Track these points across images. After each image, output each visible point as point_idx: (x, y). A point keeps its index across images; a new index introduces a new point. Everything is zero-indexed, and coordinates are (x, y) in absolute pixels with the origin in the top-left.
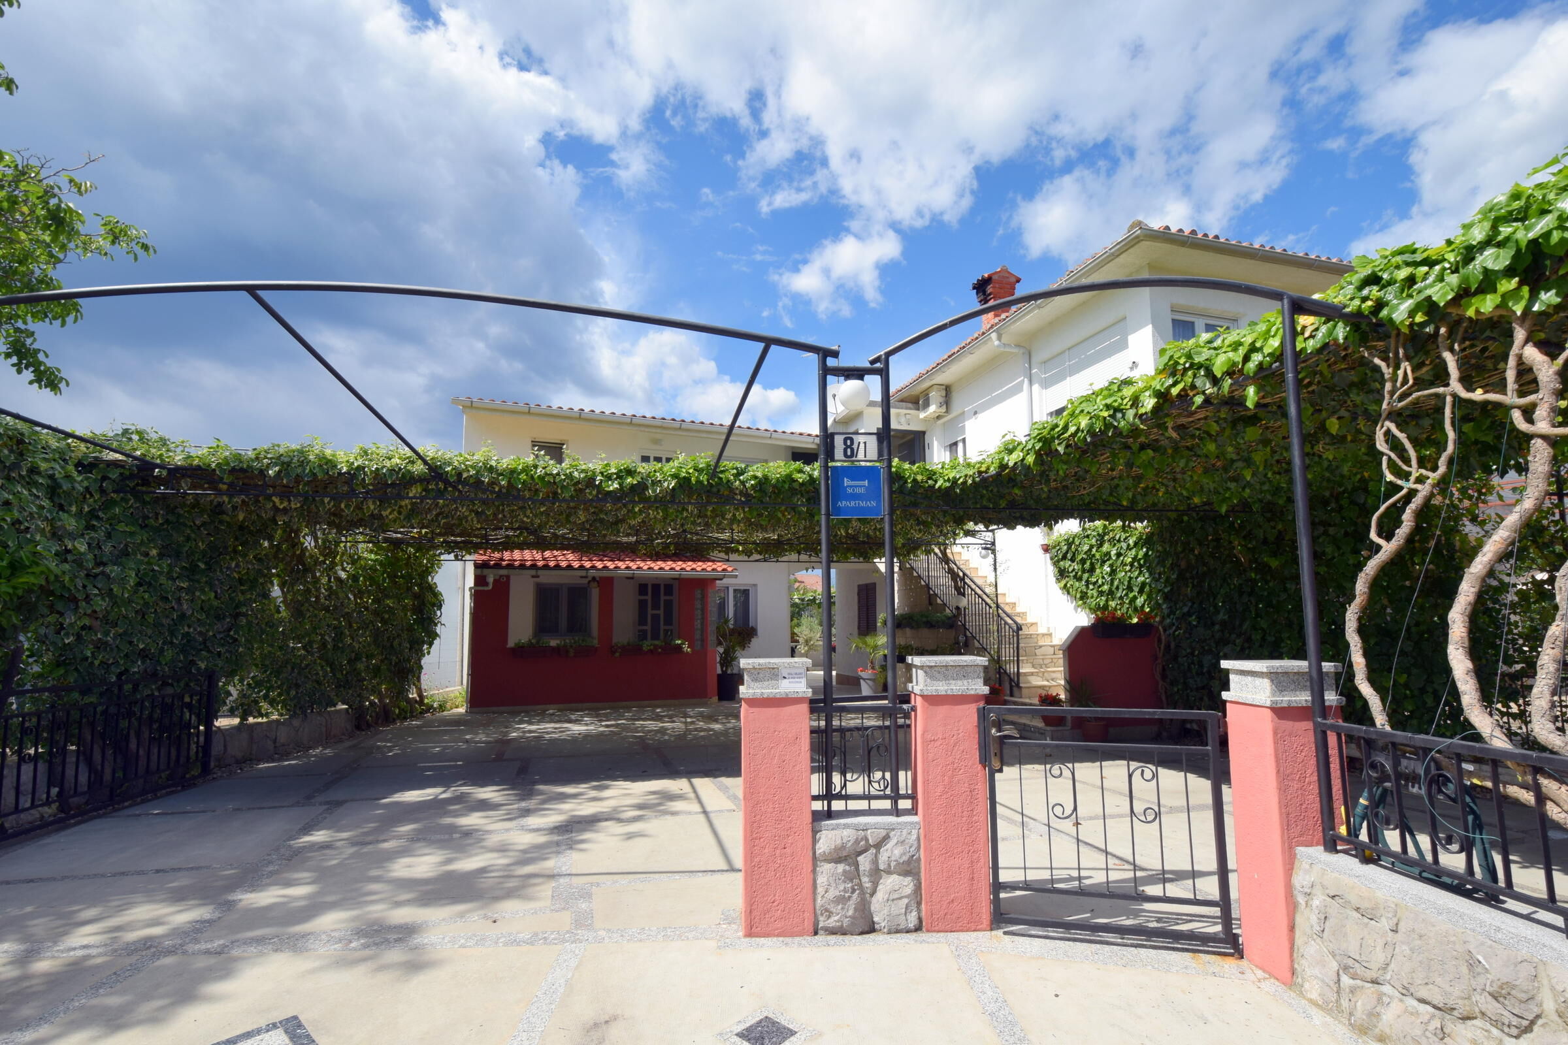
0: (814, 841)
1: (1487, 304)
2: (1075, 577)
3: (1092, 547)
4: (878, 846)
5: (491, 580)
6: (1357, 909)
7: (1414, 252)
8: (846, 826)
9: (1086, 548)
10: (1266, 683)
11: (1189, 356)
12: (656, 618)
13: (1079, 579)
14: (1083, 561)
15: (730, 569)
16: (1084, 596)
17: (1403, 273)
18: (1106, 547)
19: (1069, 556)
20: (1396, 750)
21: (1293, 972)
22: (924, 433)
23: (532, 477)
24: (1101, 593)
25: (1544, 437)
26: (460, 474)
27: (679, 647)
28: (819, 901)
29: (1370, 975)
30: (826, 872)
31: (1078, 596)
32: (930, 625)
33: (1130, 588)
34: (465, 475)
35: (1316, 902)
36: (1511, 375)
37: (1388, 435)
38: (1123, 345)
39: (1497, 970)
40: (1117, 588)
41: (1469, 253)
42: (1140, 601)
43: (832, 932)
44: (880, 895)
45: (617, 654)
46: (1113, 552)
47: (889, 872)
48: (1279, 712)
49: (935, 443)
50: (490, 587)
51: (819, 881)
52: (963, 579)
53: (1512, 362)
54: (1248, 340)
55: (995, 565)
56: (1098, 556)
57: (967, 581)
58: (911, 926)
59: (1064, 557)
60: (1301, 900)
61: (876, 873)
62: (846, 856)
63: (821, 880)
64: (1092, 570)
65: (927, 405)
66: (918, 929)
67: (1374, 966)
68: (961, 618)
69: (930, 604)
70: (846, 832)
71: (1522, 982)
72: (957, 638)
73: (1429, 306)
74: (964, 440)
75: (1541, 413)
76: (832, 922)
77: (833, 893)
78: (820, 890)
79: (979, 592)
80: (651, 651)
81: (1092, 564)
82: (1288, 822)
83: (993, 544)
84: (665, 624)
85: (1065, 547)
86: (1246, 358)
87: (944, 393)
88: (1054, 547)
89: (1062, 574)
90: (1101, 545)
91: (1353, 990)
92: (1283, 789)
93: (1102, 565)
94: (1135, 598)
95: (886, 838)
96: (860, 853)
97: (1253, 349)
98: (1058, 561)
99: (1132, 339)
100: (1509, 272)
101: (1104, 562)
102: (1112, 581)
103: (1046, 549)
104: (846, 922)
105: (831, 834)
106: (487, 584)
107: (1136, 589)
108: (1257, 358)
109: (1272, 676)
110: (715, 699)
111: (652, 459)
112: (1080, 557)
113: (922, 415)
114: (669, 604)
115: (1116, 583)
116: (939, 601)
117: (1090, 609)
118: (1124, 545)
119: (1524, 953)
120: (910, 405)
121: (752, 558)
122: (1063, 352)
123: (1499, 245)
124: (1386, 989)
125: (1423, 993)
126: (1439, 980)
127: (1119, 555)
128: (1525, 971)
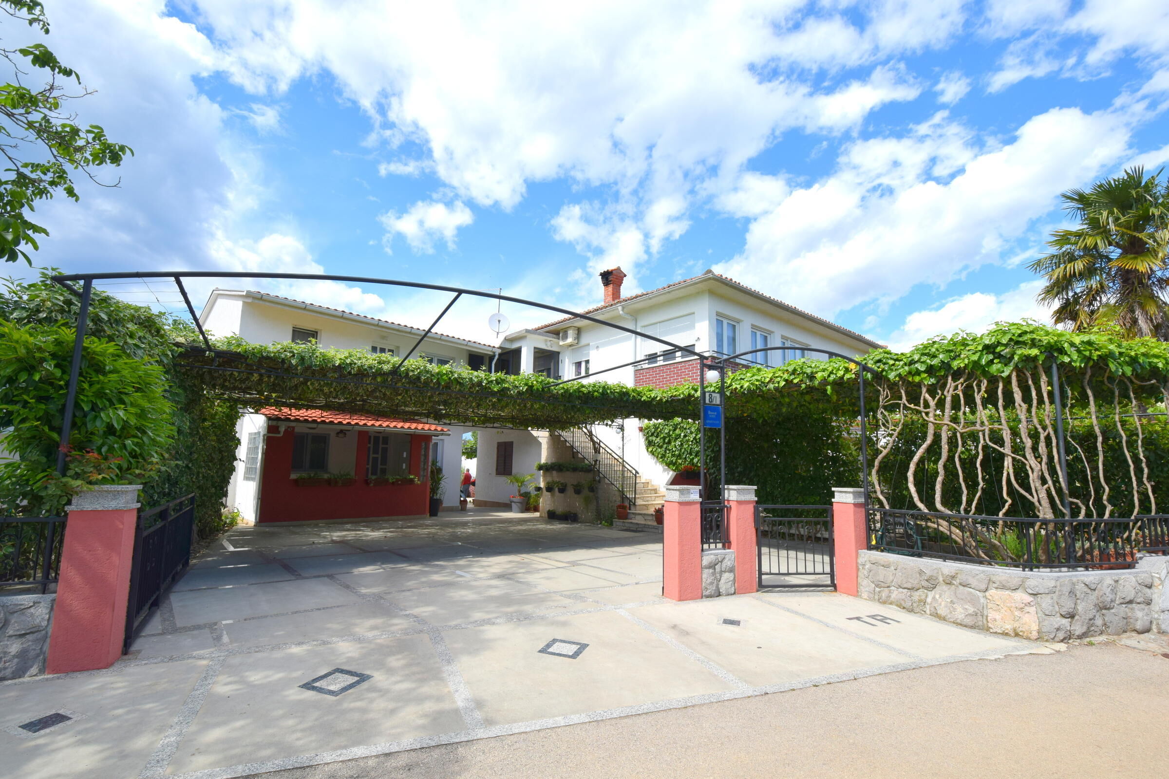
0: (702, 560)
1: (917, 379)
2: (658, 446)
3: (670, 431)
4: (721, 562)
5: (282, 429)
6: (883, 566)
7: (891, 354)
8: (711, 554)
9: (666, 431)
10: (851, 495)
11: (802, 368)
12: (375, 459)
13: (661, 447)
14: (664, 438)
15: (445, 430)
16: (663, 456)
17: (891, 362)
18: (678, 431)
19: (655, 434)
20: (893, 515)
21: (858, 591)
22: (558, 353)
23: (450, 378)
24: (673, 455)
25: (932, 423)
26: (407, 374)
27: (412, 480)
28: (704, 585)
29: (886, 585)
30: (706, 573)
31: (660, 456)
32: (575, 469)
33: (691, 454)
34: (411, 374)
35: (867, 567)
36: (922, 402)
37: (882, 413)
38: (692, 327)
39: (928, 573)
40: (684, 453)
41: (912, 363)
42: (695, 460)
43: (707, 597)
44: (722, 581)
45: (372, 485)
46: (682, 434)
47: (725, 572)
48: (855, 505)
49: (567, 360)
50: (281, 434)
51: (703, 576)
52: (599, 444)
53: (922, 398)
54: (830, 369)
55: (623, 437)
56: (674, 436)
57: (601, 444)
58: (733, 592)
59: (652, 435)
60: (861, 567)
61: (721, 572)
62: (712, 566)
63: (704, 576)
64: (669, 443)
65: (565, 337)
66: (734, 593)
67: (889, 582)
68: (597, 467)
69: (573, 457)
70: (712, 556)
71: (935, 575)
72: (594, 478)
73: (900, 375)
74: (587, 362)
75: (931, 415)
76: (708, 593)
77: (709, 581)
78: (704, 580)
79: (610, 452)
80: (393, 483)
81: (669, 440)
82: (857, 542)
83: (623, 426)
84: (381, 464)
85: (653, 430)
86: (829, 376)
87: (577, 332)
88: (646, 429)
89: (650, 444)
90: (675, 430)
91: (879, 592)
92: (855, 531)
93: (675, 441)
94: (693, 459)
95: (724, 558)
96: (716, 565)
97: (831, 373)
98: (649, 437)
99: (697, 325)
100: (925, 372)
101: (676, 439)
102: (681, 449)
103: (641, 429)
104: (713, 592)
105: (707, 557)
106: (279, 432)
107: (694, 454)
108: (833, 377)
109: (853, 493)
110: (428, 515)
111: (387, 350)
112: (662, 436)
113: (561, 343)
114: (385, 450)
115: (683, 450)
116: (580, 456)
117: (666, 464)
118: (689, 431)
119: (935, 567)
120: (555, 336)
121: (466, 424)
122: (656, 323)
123: (922, 362)
124: (892, 588)
125: (905, 586)
126: (910, 580)
127: (685, 436)
128: (936, 571)
